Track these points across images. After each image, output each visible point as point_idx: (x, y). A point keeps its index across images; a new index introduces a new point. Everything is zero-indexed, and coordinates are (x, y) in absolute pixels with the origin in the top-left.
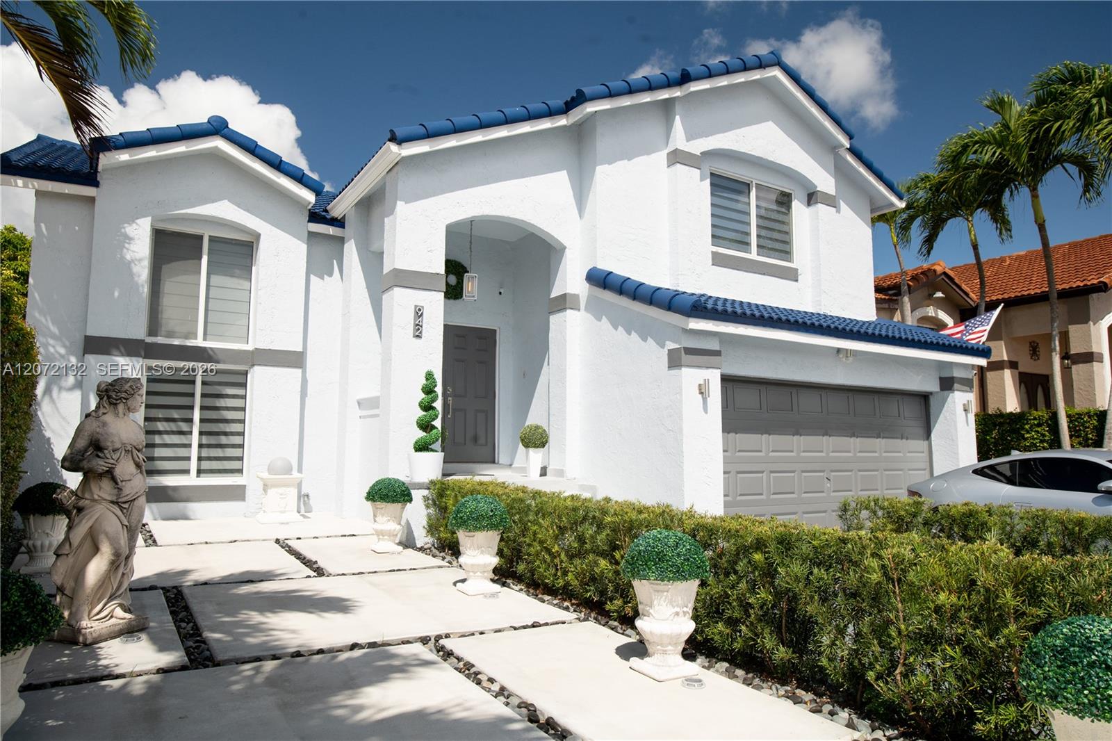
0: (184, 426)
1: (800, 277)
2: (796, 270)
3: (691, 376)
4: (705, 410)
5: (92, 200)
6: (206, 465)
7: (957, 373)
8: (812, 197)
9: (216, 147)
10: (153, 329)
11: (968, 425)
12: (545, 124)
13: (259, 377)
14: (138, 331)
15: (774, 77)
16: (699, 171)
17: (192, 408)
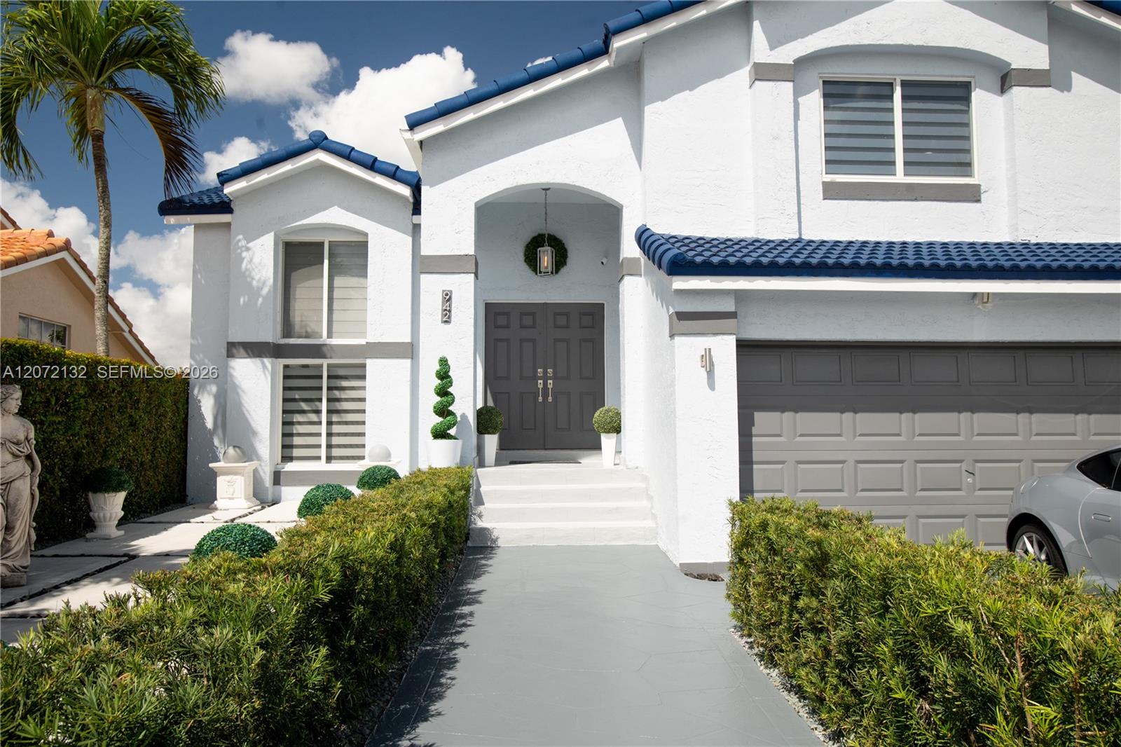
0: (313, 417)
1: (983, 197)
2: (978, 186)
3: (690, 347)
4: (712, 386)
5: (228, 225)
6: (335, 452)
8: (1006, 79)
9: (318, 160)
10: (288, 330)
12: (582, 72)
13: (374, 367)
14: (269, 333)
16: (790, 85)
17: (320, 400)
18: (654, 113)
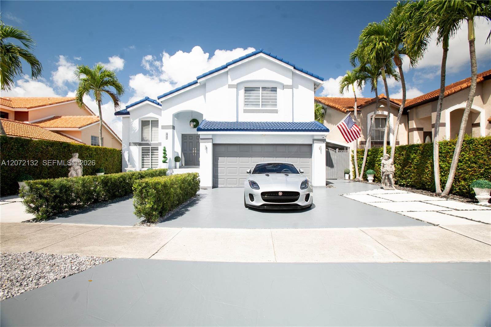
1: (278, 112)
2: (277, 110)
4: (207, 152)
5: (129, 117)
6: (152, 166)
7: (315, 138)
8: (284, 87)
9: (147, 103)
10: (143, 139)
14: (139, 140)
15: (261, 56)
16: (236, 89)
17: (149, 155)
18: (208, 94)
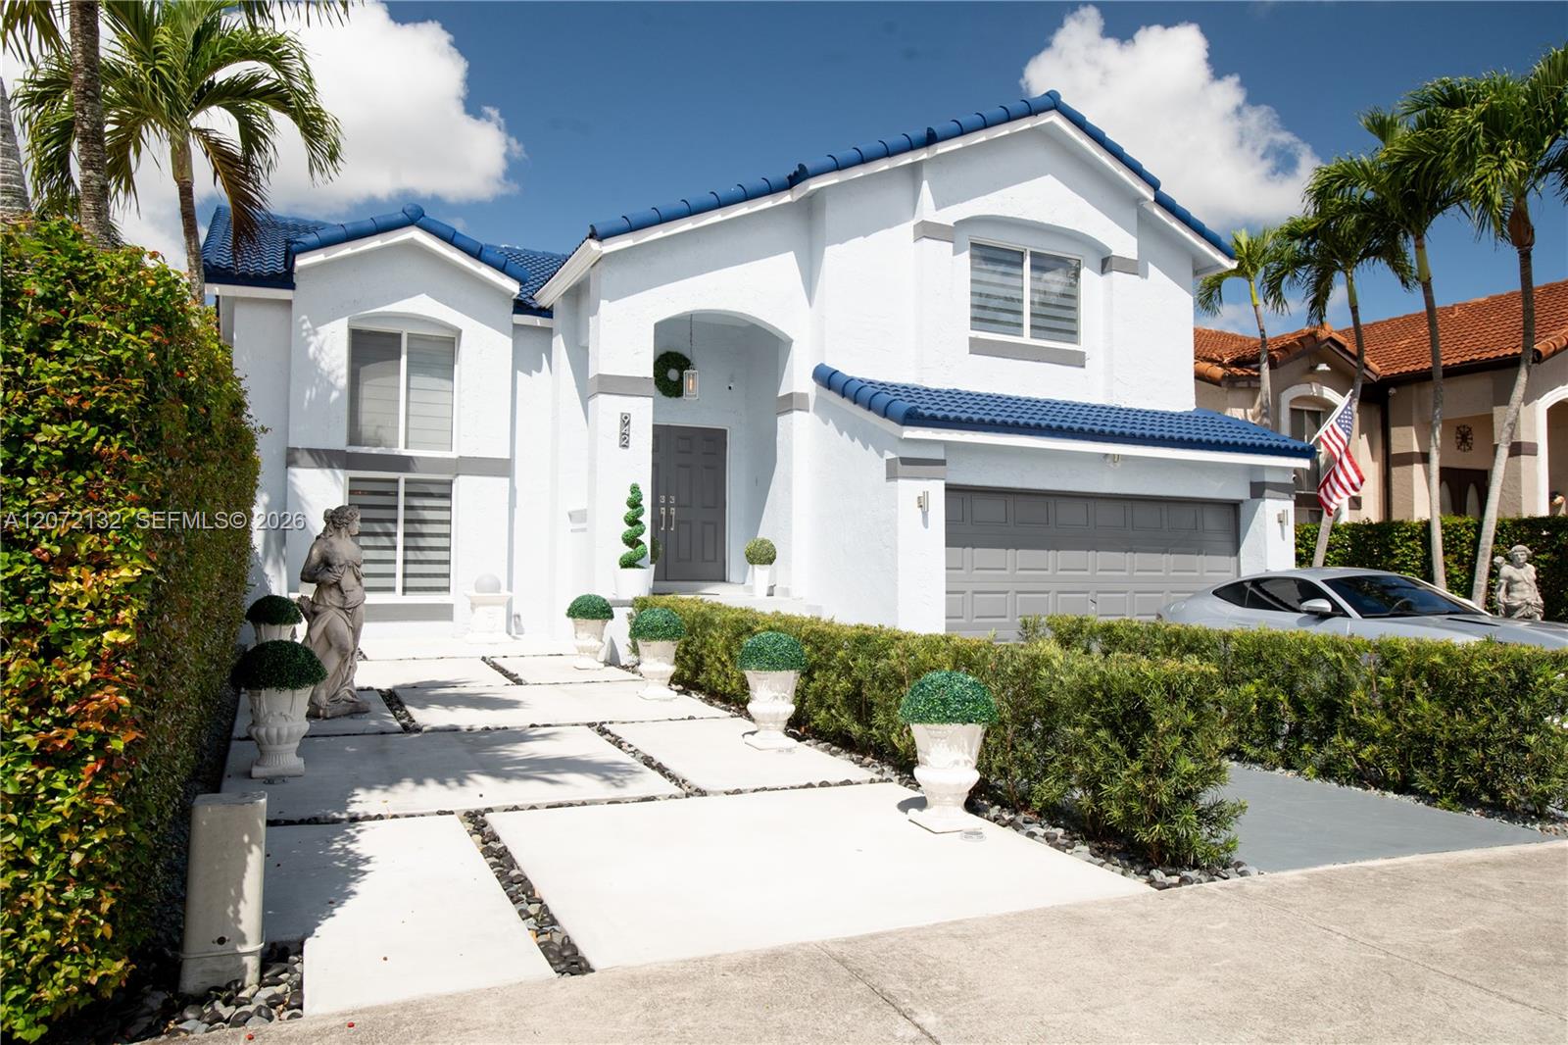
0: (385, 541)
1: (1087, 362)
2: (1083, 353)
3: (909, 488)
4: (926, 524)
5: (289, 303)
6: (412, 582)
7: (1269, 478)
8: (1106, 264)
9: (411, 239)
10: (354, 438)
11: (1283, 539)
12: (766, 203)
13: (464, 488)
14: (339, 441)
15: (1051, 123)
16: (951, 245)
17: (395, 521)
18: (836, 257)
